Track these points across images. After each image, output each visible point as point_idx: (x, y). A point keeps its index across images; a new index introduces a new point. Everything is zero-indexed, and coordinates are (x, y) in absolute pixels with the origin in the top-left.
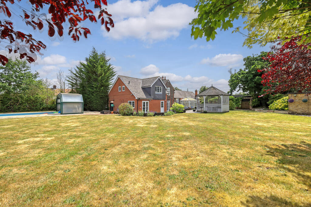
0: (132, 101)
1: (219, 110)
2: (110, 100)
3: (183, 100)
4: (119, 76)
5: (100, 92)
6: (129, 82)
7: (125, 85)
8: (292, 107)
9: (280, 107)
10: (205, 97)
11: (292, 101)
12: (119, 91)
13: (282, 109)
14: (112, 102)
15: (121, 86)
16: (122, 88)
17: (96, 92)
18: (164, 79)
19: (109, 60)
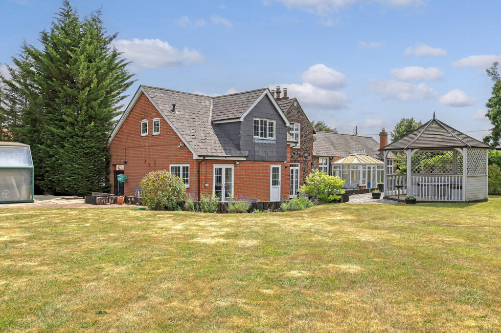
0: (181, 166)
1: (455, 196)
2: (113, 162)
3: (340, 161)
4: (142, 89)
5: (83, 137)
6: (174, 106)
10: (409, 155)
12: (142, 134)
14: (121, 167)
15: (150, 118)
16: (151, 122)
17: (72, 137)
18: (282, 96)
19: (111, 39)
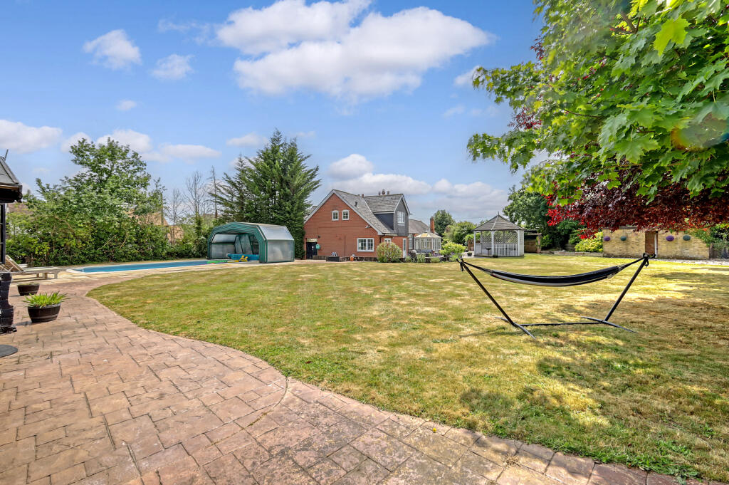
0: (367, 239)
2: (306, 236)
3: (419, 236)
4: (334, 192)
5: (295, 220)
6: (356, 203)
7: (348, 207)
8: (608, 248)
9: (593, 248)
11: (608, 240)
12: (333, 220)
13: (595, 251)
14: (314, 240)
15: (341, 209)
16: (341, 213)
17: (288, 220)
18: (386, 194)
19: (305, 158)
